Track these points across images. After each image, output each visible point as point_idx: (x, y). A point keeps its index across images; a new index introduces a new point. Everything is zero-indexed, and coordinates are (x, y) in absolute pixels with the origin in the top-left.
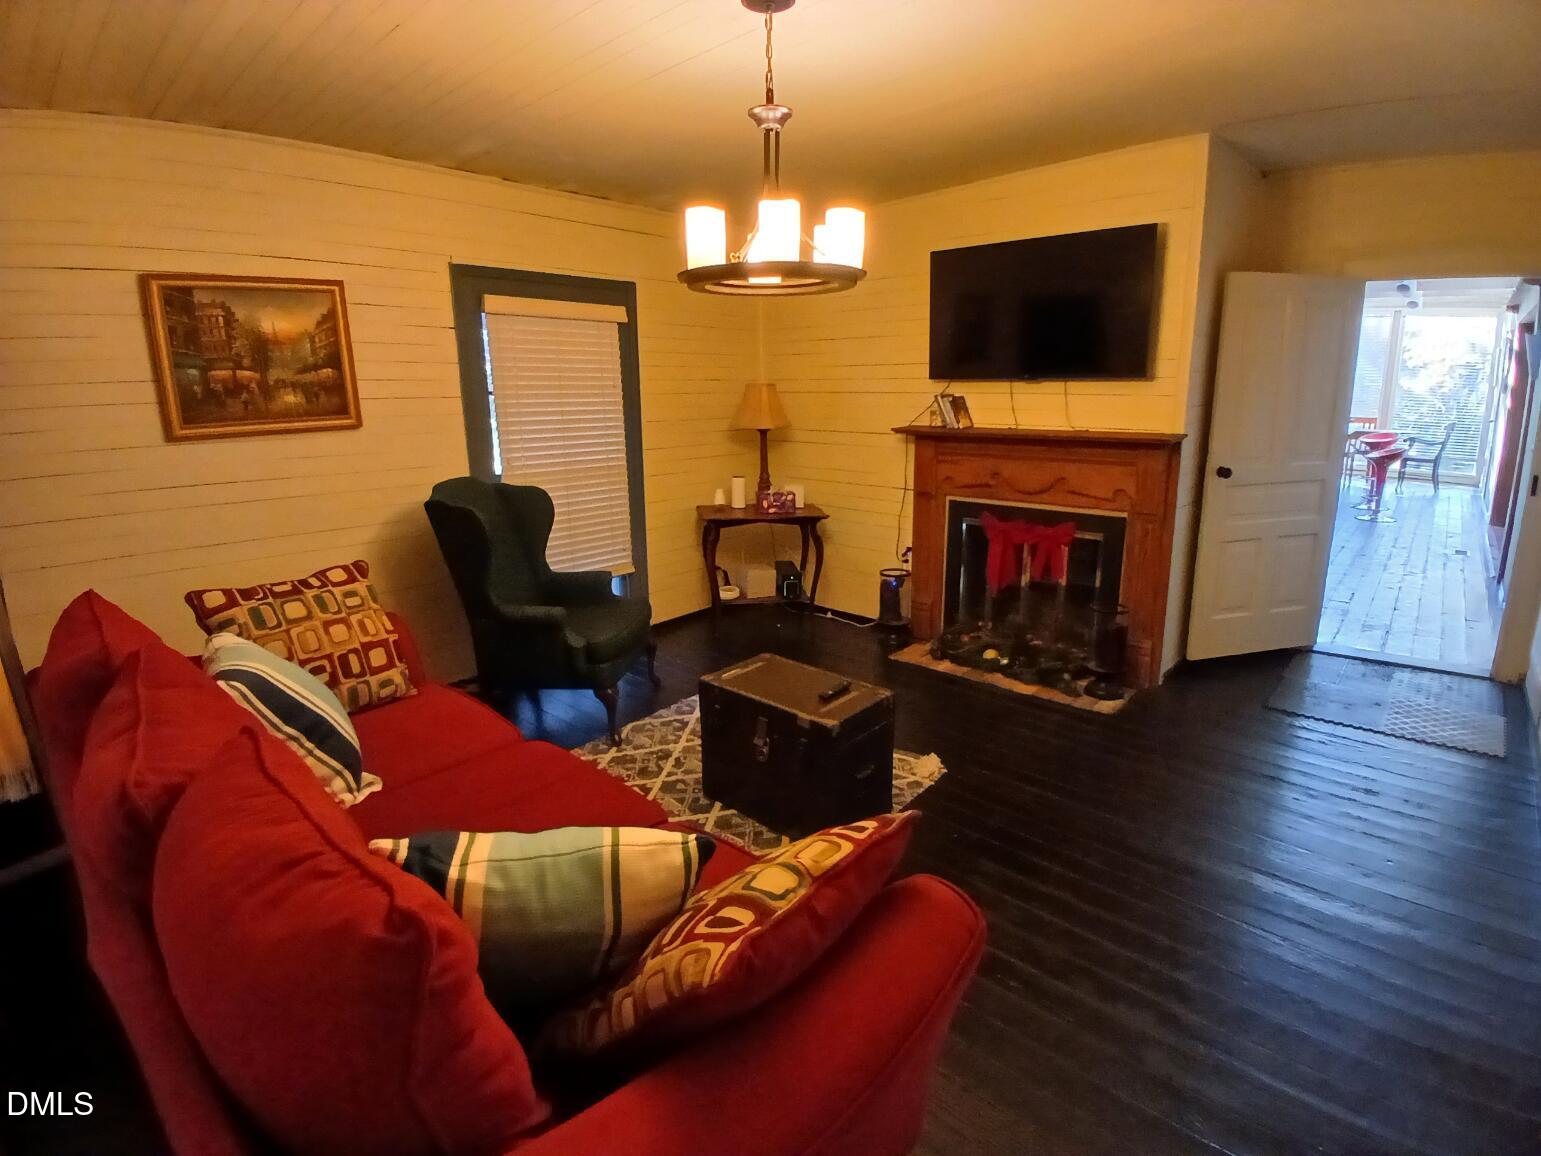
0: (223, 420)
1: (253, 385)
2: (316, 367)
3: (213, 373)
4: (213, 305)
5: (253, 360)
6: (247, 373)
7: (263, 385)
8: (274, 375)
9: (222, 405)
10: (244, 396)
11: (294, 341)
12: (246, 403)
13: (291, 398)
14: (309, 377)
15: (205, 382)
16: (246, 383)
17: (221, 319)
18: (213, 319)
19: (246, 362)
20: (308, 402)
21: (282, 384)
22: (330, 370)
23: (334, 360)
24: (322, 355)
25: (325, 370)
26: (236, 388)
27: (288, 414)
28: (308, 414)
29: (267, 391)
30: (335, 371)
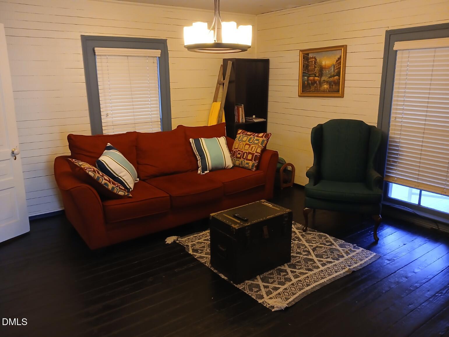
0: (309, 92)
1: (318, 82)
2: (334, 76)
3: (310, 78)
4: (312, 58)
5: (319, 74)
6: (317, 78)
7: (320, 82)
8: (323, 78)
9: (310, 87)
11: (329, 67)
12: (315, 87)
13: (326, 86)
14: (331, 79)
16: (316, 81)
17: (314, 61)
18: (312, 62)
19: (317, 75)
20: (330, 88)
21: (324, 82)
22: (337, 77)
23: (338, 74)
24: (336, 72)
25: (336, 77)
26: (314, 82)
27: (324, 91)
29: (321, 83)
30: (339, 77)
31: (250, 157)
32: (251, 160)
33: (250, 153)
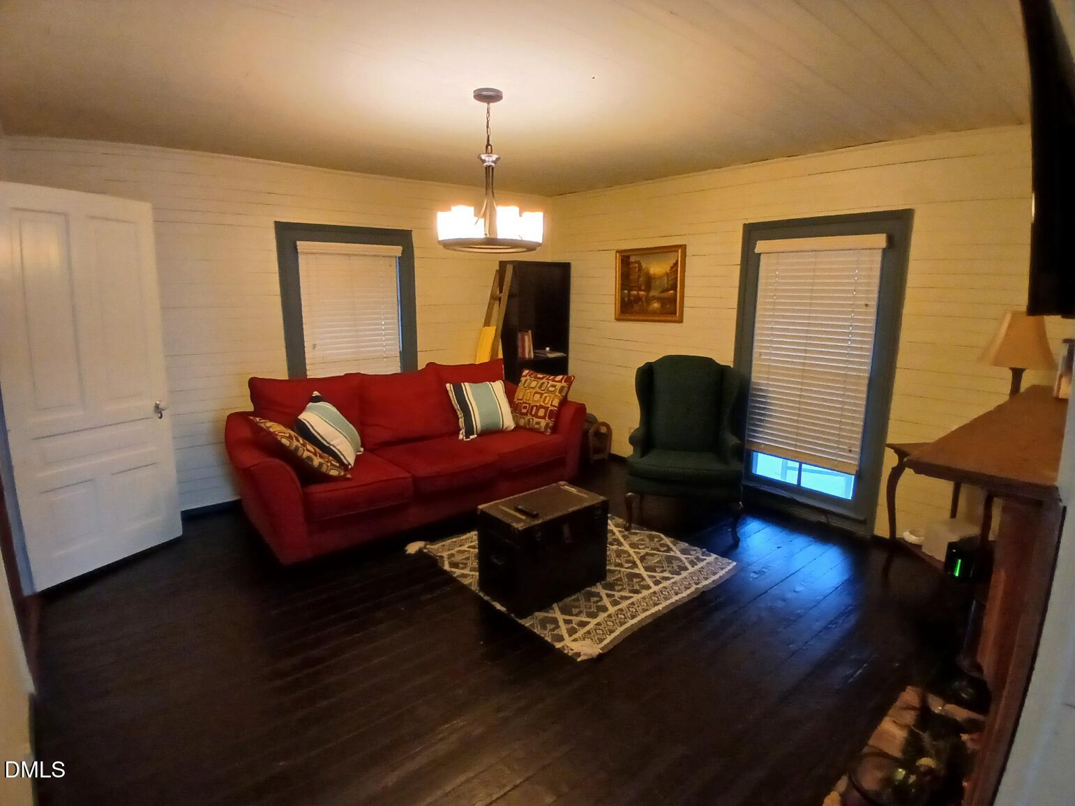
0: (632, 313)
1: (644, 298)
2: (667, 290)
3: (632, 292)
4: (635, 263)
5: (646, 287)
6: (642, 293)
7: (647, 298)
8: (652, 293)
9: (633, 306)
10: (640, 303)
11: (661, 277)
12: (640, 306)
13: (656, 305)
14: (664, 295)
15: (629, 295)
16: (641, 297)
17: (637, 268)
18: (635, 268)
19: (643, 288)
20: (662, 307)
21: (654, 298)
22: (673, 291)
23: (674, 287)
24: (671, 284)
25: (671, 291)
26: (638, 299)
27: (654, 313)
28: (662, 313)
29: (648, 301)
30: (675, 291)
31: (541, 413)
32: (543, 418)
33: (541, 407)
